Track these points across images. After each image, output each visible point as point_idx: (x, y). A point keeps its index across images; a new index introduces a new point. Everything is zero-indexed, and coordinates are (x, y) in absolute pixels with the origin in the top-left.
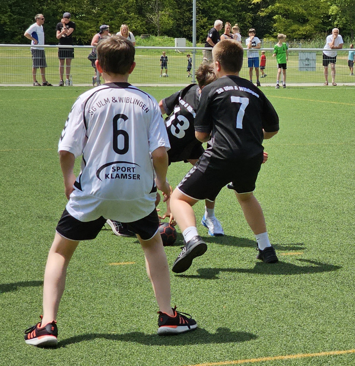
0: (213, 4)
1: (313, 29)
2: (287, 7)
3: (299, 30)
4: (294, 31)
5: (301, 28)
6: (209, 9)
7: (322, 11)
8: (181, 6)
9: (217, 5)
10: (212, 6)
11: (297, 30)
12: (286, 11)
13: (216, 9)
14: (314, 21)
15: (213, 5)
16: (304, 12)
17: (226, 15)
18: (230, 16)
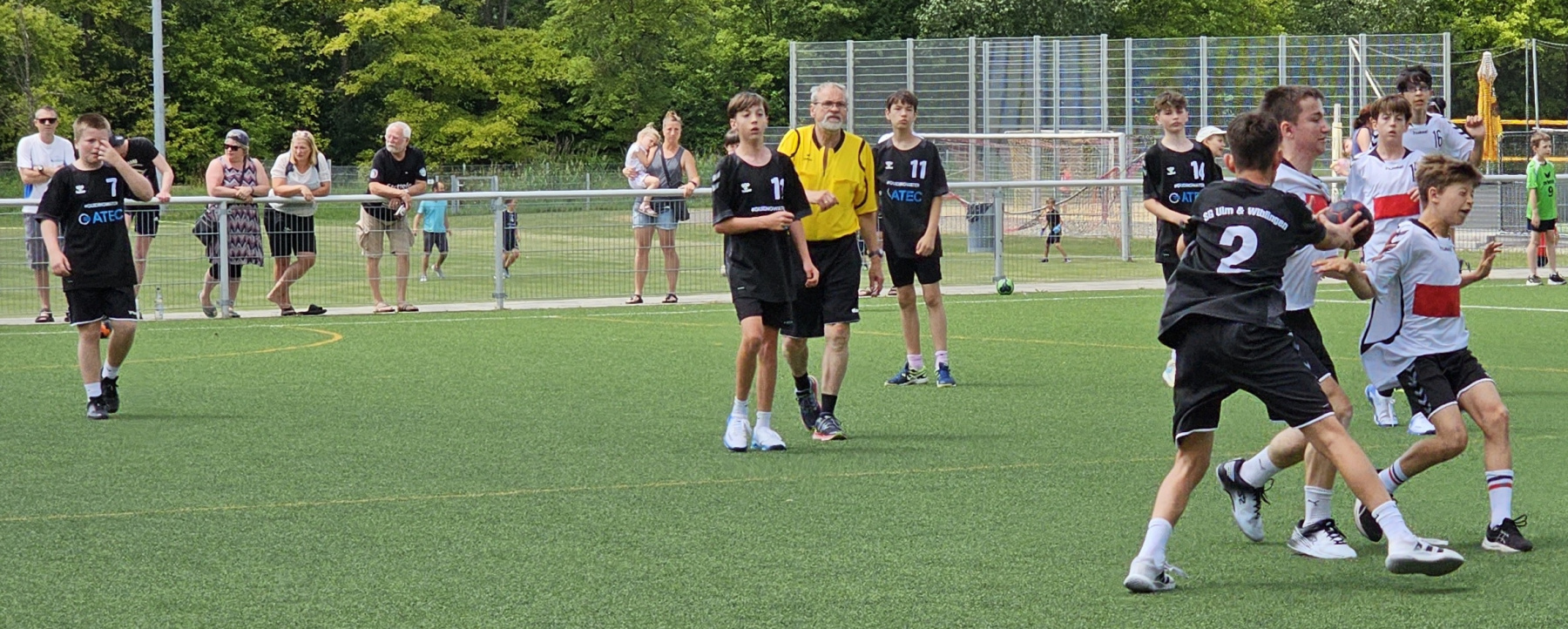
0: (195, 59)
1: (514, 132)
2: (430, 66)
3: (470, 134)
4: (453, 139)
5: (477, 129)
6: (183, 75)
7: (540, 75)
8: (94, 70)
9: (207, 64)
10: (191, 68)
11: (464, 137)
12: (427, 77)
13: (204, 74)
14: (515, 106)
15: (194, 64)
16: (486, 78)
17: (237, 94)
18: (251, 98)
